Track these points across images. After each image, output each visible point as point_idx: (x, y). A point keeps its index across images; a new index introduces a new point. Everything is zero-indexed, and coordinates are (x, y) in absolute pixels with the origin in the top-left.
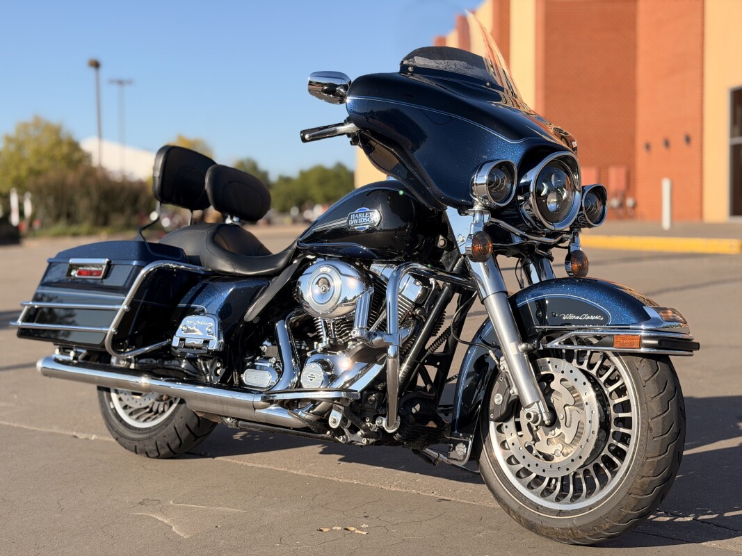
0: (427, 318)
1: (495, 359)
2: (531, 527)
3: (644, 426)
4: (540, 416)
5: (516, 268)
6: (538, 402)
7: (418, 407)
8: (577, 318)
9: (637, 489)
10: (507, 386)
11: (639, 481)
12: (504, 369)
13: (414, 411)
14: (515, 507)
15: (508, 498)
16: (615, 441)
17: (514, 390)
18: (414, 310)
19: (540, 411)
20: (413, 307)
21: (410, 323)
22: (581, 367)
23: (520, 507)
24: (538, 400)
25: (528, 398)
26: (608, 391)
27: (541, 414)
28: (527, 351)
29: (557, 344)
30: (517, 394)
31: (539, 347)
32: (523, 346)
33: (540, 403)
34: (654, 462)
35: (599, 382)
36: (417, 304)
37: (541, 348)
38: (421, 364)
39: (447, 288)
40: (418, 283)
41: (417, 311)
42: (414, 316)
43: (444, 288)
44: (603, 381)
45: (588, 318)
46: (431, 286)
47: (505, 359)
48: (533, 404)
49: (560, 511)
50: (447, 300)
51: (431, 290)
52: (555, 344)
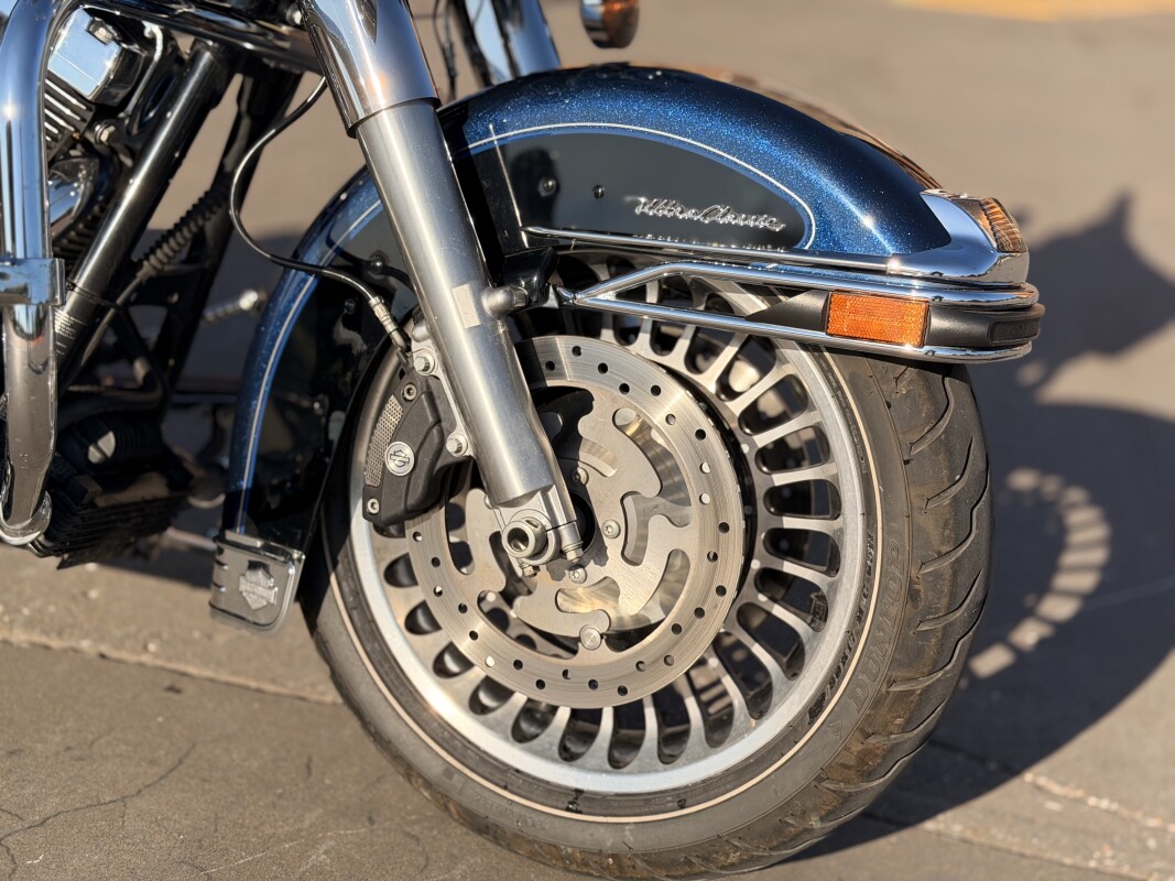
0: (138, 158)
1: (390, 327)
2: (482, 827)
3: (893, 586)
4: (551, 536)
5: (434, 16)
6: (545, 491)
7: (108, 443)
8: (689, 214)
9: (848, 767)
10: (431, 419)
11: (857, 748)
12: (426, 368)
13: (94, 455)
14: (434, 770)
15: (413, 739)
16: (762, 598)
17: (458, 442)
18: (91, 127)
19: (553, 519)
20: (89, 116)
21: (76, 168)
22: (667, 360)
23: (449, 771)
24: (545, 482)
25: (510, 471)
26: (752, 444)
27: (556, 528)
28: (508, 314)
29: (611, 296)
30: (470, 452)
31: (546, 298)
32: (498, 298)
33: (553, 494)
34: (911, 692)
35: (725, 413)
36: (102, 108)
37: (552, 302)
38: (118, 308)
39: (207, 56)
40: (102, 33)
41: (103, 133)
42: (90, 149)
43: (195, 57)
44: (738, 414)
45: (730, 218)
46: (150, 43)
47: (433, 335)
48: (530, 495)
49: (579, 792)
50: (207, 99)
51: (149, 60)
52: (603, 296)
